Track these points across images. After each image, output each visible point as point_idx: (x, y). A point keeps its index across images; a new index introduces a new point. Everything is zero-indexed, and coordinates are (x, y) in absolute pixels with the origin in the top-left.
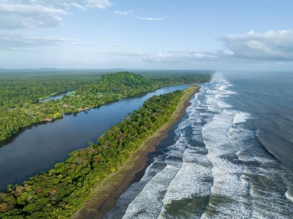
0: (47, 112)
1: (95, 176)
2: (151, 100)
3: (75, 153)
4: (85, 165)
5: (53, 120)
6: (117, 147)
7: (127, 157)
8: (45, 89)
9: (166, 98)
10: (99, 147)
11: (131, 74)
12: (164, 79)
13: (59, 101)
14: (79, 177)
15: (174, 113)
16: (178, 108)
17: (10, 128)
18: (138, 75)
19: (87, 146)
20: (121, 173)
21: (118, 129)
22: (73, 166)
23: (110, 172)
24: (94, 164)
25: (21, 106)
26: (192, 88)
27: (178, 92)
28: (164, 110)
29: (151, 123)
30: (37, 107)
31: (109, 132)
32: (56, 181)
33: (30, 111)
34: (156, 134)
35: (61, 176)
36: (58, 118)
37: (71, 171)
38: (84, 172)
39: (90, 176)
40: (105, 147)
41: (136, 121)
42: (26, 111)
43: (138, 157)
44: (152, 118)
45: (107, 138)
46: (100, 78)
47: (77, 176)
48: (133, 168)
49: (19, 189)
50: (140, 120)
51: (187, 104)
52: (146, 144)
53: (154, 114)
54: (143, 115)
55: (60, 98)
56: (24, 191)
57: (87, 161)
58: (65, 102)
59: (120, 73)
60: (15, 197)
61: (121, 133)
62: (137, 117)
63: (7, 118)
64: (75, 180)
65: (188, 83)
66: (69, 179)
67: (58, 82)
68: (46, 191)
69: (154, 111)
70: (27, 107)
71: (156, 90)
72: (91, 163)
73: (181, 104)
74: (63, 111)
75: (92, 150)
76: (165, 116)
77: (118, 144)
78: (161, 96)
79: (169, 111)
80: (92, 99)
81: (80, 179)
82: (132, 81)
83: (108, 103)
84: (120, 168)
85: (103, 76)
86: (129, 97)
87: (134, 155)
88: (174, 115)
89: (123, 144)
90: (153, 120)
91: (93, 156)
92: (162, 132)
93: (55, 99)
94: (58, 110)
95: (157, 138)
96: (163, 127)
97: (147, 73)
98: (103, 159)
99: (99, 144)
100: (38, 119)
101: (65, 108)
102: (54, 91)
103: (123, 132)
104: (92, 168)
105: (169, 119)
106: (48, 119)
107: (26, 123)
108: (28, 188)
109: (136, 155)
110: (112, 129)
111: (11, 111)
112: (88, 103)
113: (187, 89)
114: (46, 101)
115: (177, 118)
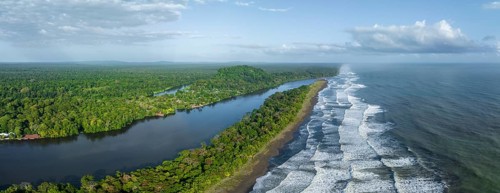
0: (160, 107)
1: (205, 179)
2: (273, 97)
3: (186, 153)
4: (195, 166)
5: (166, 116)
6: (233, 150)
7: (245, 161)
8: (160, 83)
9: (291, 95)
10: (212, 149)
11: (251, 68)
12: (288, 73)
13: (172, 96)
14: (188, 178)
15: (300, 111)
16: (304, 106)
17: (125, 118)
18: (258, 69)
19: (199, 146)
20: (237, 178)
21: (234, 130)
22: (182, 166)
23: (223, 177)
24: (206, 167)
25: (137, 98)
26: (318, 83)
27: (304, 88)
28: (288, 108)
29: (274, 124)
30: (151, 101)
31: (225, 133)
32: (162, 178)
33: (145, 104)
34: (280, 136)
35: (168, 174)
36: (170, 114)
37: (179, 171)
38: (194, 173)
39: (201, 178)
40: (220, 149)
41: (256, 121)
42: (141, 104)
43: (258, 162)
44: (274, 118)
45: (222, 140)
46: (216, 72)
47: (185, 177)
48: (252, 174)
49: (126, 177)
50: (260, 120)
51: (314, 101)
52: (268, 147)
53: (277, 114)
54: (264, 115)
55: (174, 92)
56: (131, 180)
57: (198, 163)
58: (179, 97)
59: (239, 67)
60: (122, 184)
61: (238, 135)
62: (257, 117)
63: (124, 109)
64: (183, 180)
65: (315, 78)
66: (177, 178)
67: (174, 76)
68: (151, 185)
69: (277, 110)
70: (142, 100)
71: (279, 85)
72: (202, 165)
73: (307, 102)
74: (176, 107)
75: (204, 152)
76: (289, 116)
77: (235, 146)
78: (284, 92)
79: (294, 109)
80: (207, 96)
81: (189, 181)
82: (252, 76)
83: (225, 100)
84: (236, 173)
85: (220, 70)
86: (248, 94)
87: (254, 160)
88: (300, 114)
89: (241, 148)
90: (276, 120)
91: (205, 157)
92: (287, 133)
93: (169, 93)
94: (171, 106)
95: (281, 140)
96: (288, 128)
97: (269, 66)
98: (216, 162)
99: (213, 146)
100: (151, 113)
101: (178, 104)
102: (169, 85)
103: (240, 133)
104: (203, 170)
105: (295, 118)
106: (160, 114)
107: (140, 116)
108: (135, 179)
109: (256, 159)
110: (228, 129)
111: (128, 102)
112: (203, 100)
113: (313, 84)
114: (160, 95)
115: (303, 118)
